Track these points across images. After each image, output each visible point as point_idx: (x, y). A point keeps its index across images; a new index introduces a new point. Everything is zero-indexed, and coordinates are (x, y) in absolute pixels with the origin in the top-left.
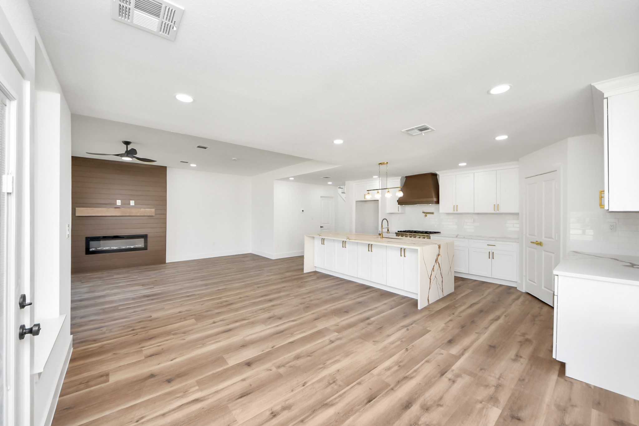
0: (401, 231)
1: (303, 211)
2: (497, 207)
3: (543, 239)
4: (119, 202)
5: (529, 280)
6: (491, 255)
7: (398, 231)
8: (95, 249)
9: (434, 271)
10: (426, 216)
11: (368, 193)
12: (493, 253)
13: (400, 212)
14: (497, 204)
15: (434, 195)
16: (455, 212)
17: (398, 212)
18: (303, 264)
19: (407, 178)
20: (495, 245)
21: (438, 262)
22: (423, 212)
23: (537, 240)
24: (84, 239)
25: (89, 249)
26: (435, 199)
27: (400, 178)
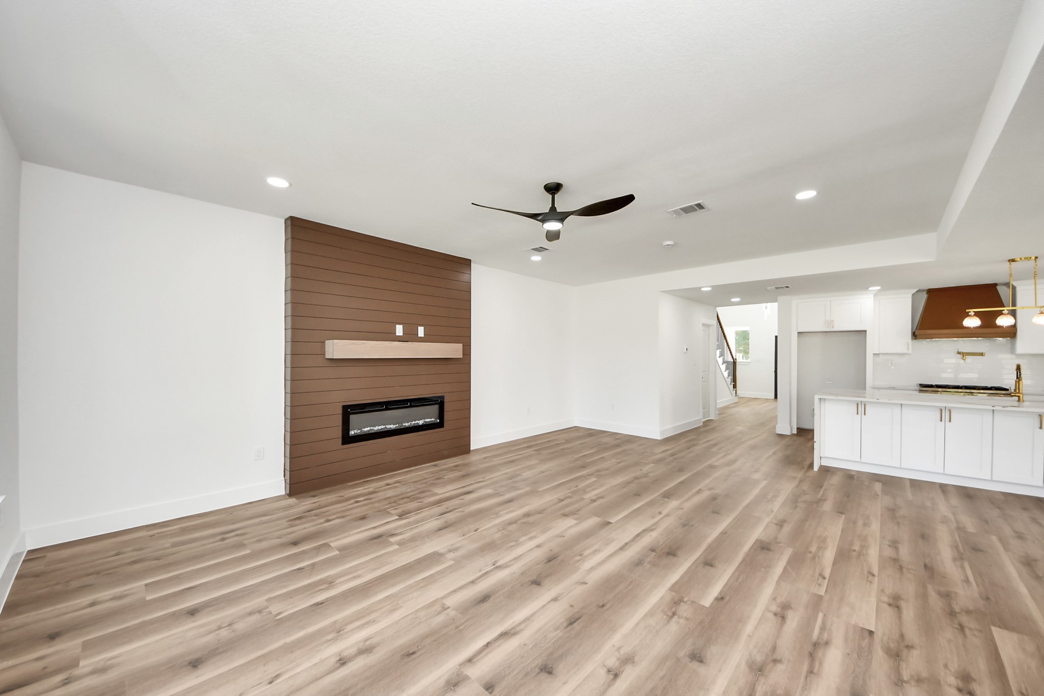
4: (399, 330)
8: (359, 431)
24: (340, 411)
25: (348, 431)
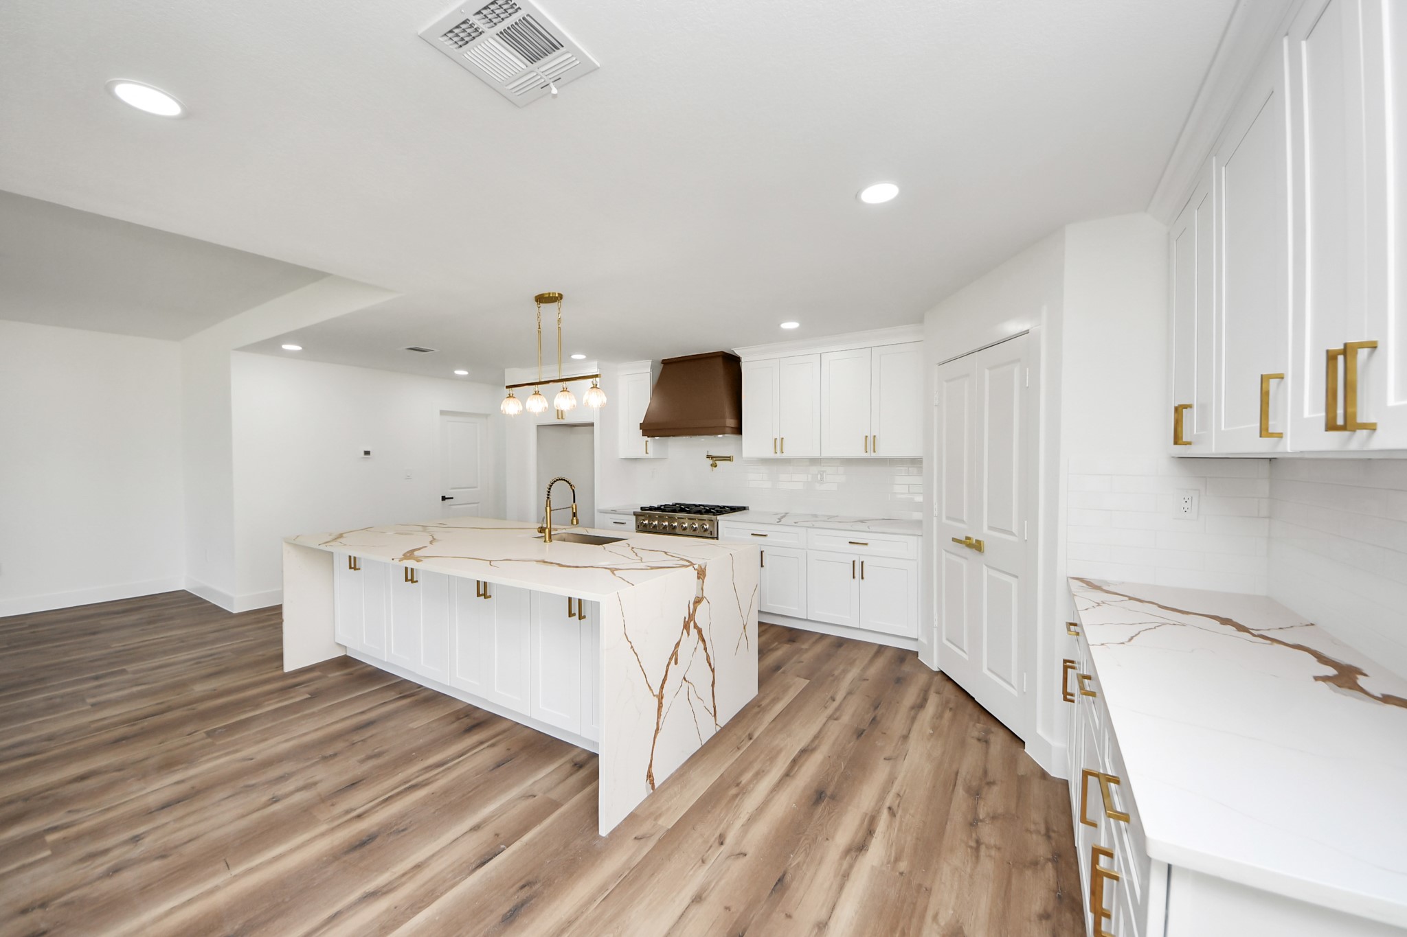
0: (651, 509)
1: (367, 453)
2: (871, 442)
3: (982, 533)
5: (948, 639)
6: (858, 570)
7: (642, 508)
9: (676, 663)
10: (716, 466)
11: (510, 396)
12: (862, 563)
13: (650, 455)
14: (873, 434)
15: (728, 410)
16: (779, 455)
17: (647, 456)
18: (279, 641)
19: (666, 363)
20: (866, 544)
21: (696, 626)
22: (708, 457)
23: (969, 535)
26: (731, 422)
27: (649, 363)
